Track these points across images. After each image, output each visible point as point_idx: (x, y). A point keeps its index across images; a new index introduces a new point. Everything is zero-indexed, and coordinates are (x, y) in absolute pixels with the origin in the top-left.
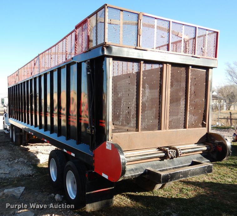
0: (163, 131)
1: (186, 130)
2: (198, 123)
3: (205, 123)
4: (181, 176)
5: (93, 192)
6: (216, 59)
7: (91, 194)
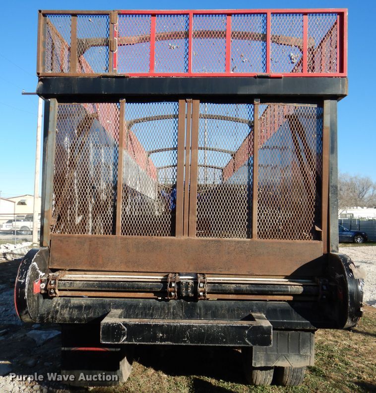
0: (179, 237)
1: (250, 242)
2: (300, 229)
3: (317, 229)
4: (161, 335)
5: (73, 349)
6: (342, 75)
7: (70, 351)
